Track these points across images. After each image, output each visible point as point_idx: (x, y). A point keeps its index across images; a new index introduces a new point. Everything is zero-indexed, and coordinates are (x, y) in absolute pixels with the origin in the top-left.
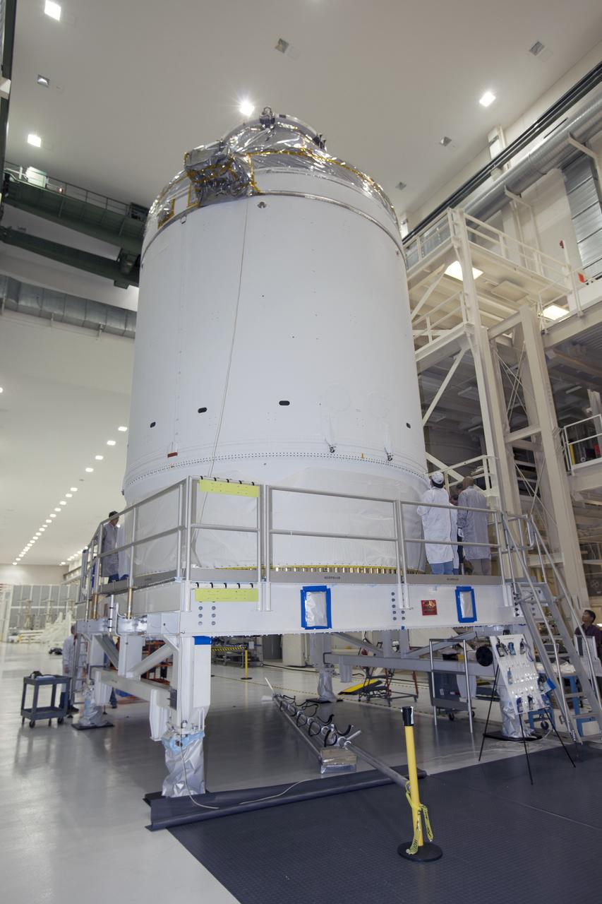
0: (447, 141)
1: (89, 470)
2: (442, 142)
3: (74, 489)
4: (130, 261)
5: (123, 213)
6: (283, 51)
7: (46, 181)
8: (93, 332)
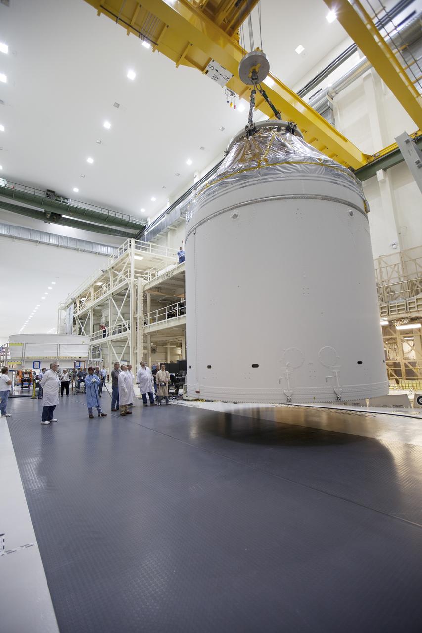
0: (223, 129)
1: (43, 298)
2: (221, 128)
3: (38, 305)
4: (49, 214)
5: (42, 196)
6: (118, 107)
7: (6, 183)
8: (35, 244)
